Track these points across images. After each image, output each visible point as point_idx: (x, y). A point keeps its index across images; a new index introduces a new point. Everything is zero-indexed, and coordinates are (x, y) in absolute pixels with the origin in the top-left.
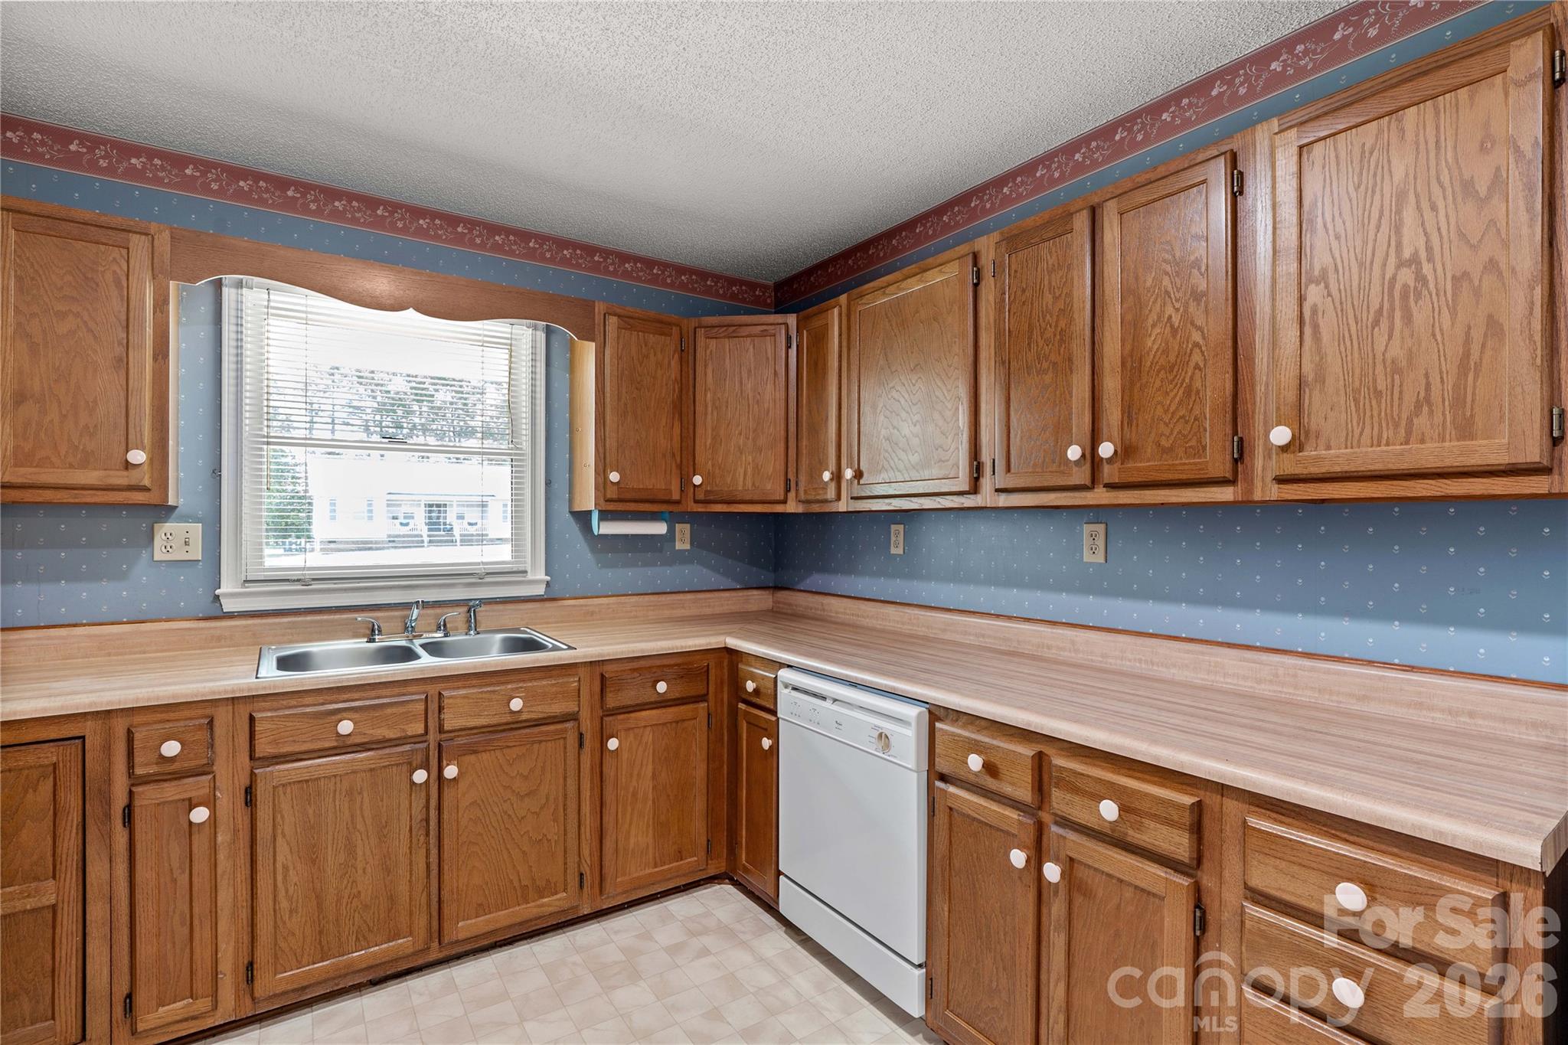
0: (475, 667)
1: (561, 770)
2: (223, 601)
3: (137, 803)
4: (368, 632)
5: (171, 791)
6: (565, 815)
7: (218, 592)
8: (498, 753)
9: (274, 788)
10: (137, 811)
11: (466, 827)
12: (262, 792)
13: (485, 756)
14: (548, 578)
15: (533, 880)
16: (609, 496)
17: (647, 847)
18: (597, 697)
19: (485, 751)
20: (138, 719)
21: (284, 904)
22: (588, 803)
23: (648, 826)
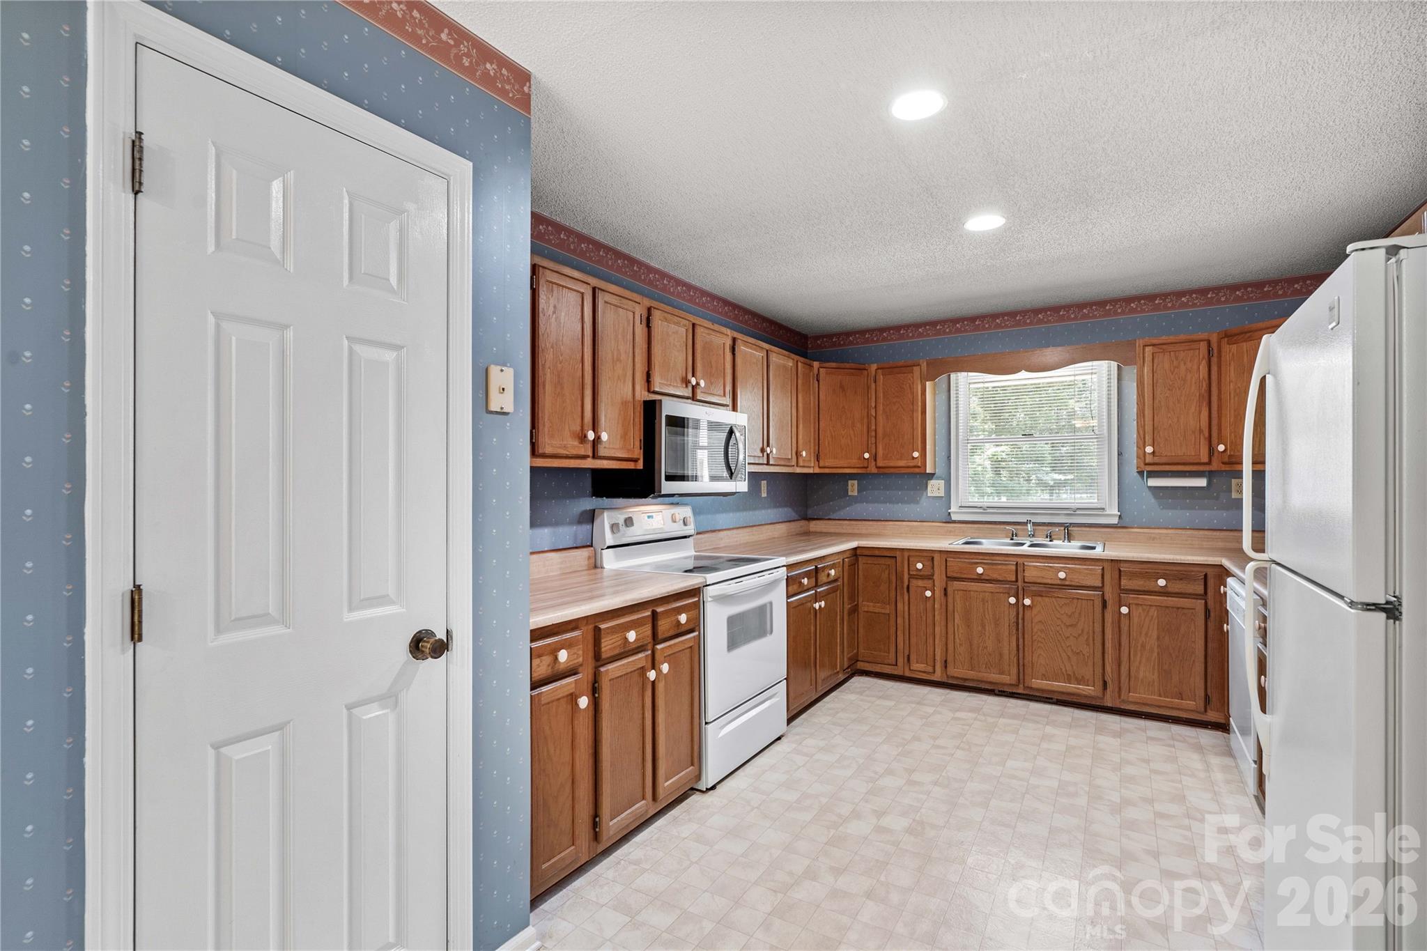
0: (1040, 553)
1: (1091, 620)
2: (952, 515)
3: (911, 584)
4: (1011, 535)
5: (920, 583)
6: (1094, 643)
7: (949, 511)
8: (1054, 599)
9: (954, 590)
10: (910, 587)
11: (1037, 632)
12: (950, 590)
13: (1047, 599)
14: (1119, 513)
15: (1074, 673)
16: (1147, 461)
17: (1154, 682)
18: (1117, 581)
19: (1046, 596)
20: (911, 554)
21: (957, 641)
22: (1110, 642)
23: (1154, 669)
